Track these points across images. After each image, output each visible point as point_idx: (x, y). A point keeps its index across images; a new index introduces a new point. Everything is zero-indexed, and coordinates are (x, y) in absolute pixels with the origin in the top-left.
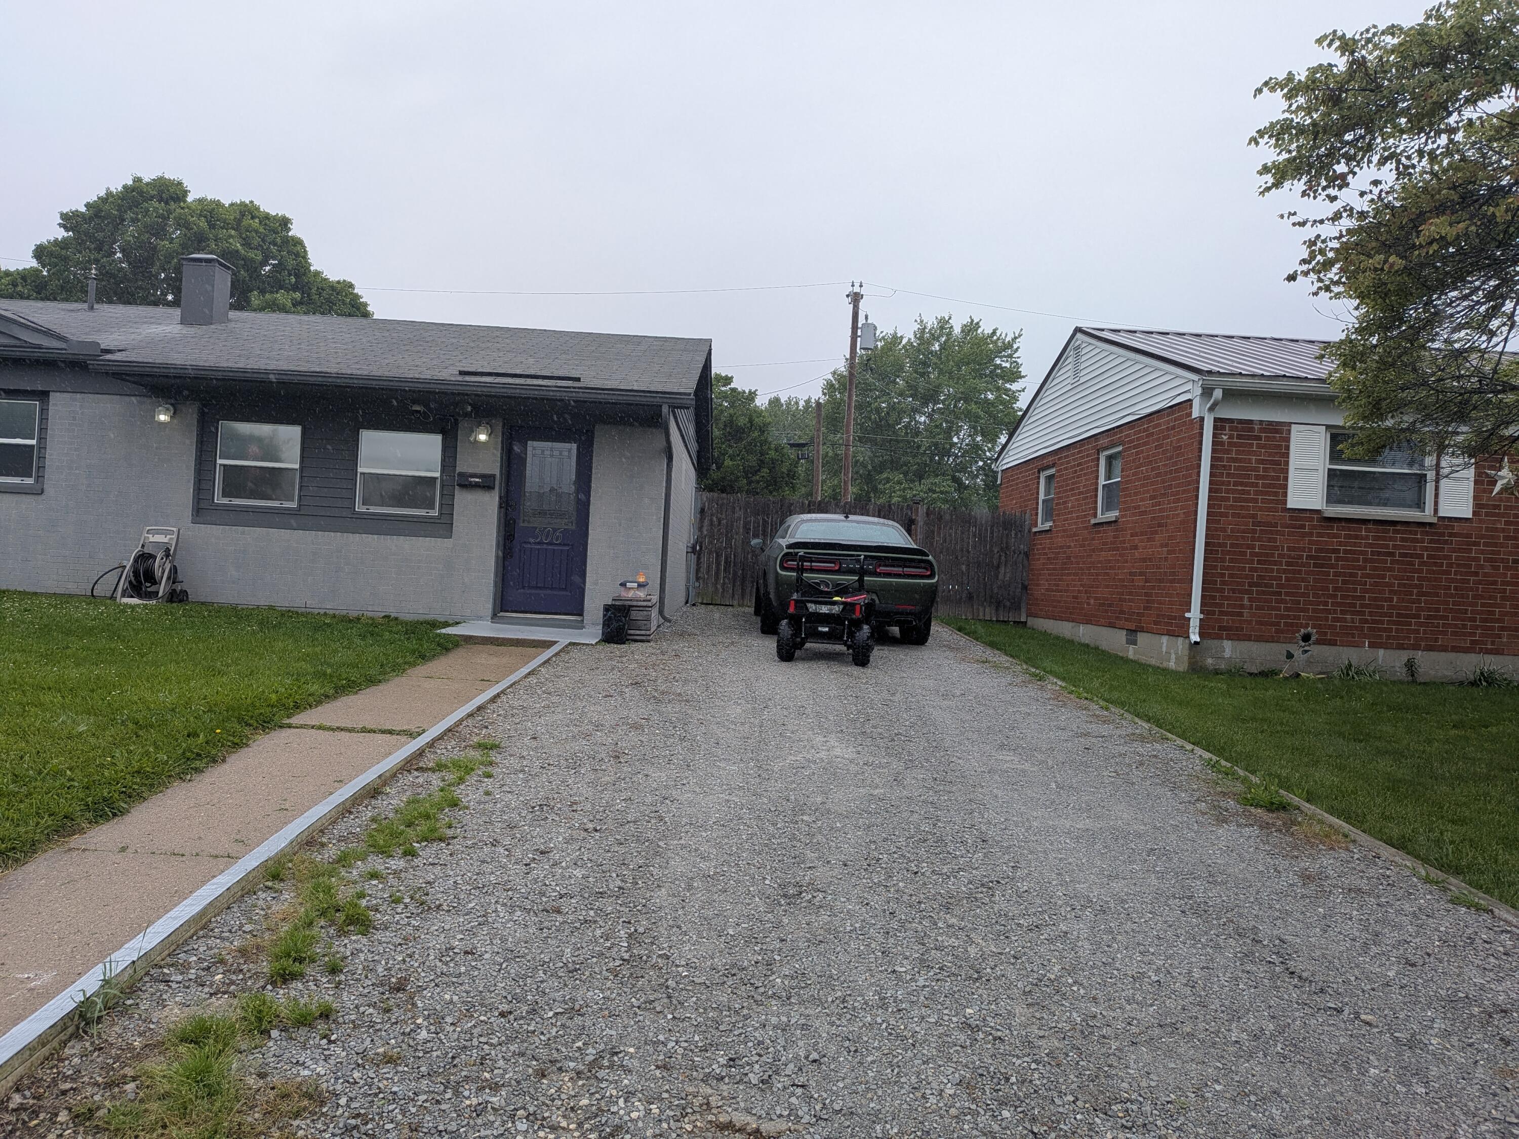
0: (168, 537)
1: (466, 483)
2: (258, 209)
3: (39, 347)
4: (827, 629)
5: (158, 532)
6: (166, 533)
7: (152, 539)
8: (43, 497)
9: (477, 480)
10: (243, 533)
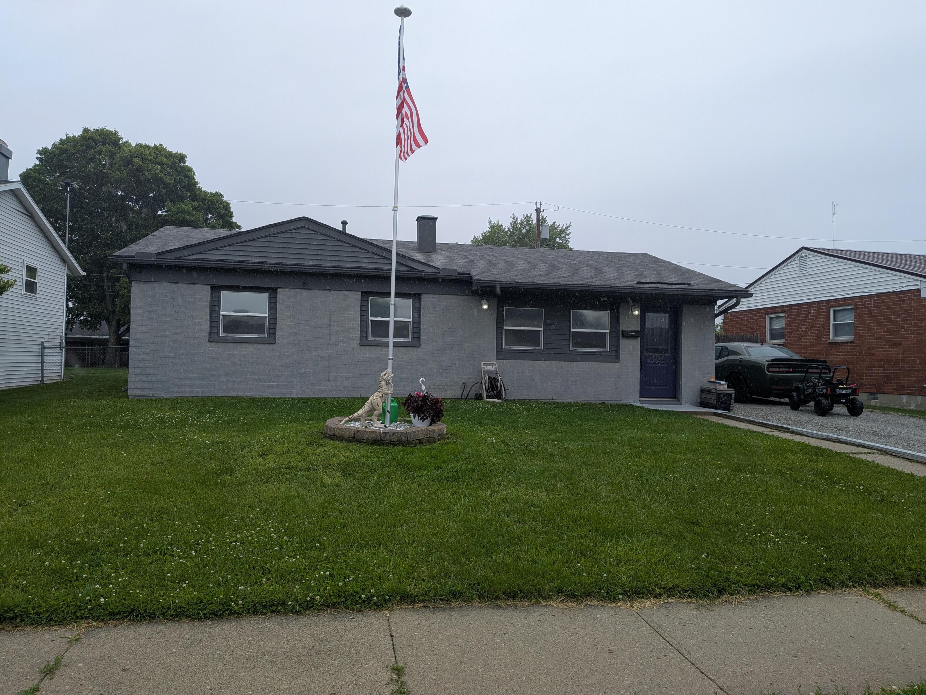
0: (494, 367)
1: (626, 335)
2: (165, 149)
3: (422, 271)
4: (845, 401)
5: (489, 365)
6: (492, 365)
7: (486, 369)
8: (420, 348)
9: (632, 333)
10: (521, 363)
